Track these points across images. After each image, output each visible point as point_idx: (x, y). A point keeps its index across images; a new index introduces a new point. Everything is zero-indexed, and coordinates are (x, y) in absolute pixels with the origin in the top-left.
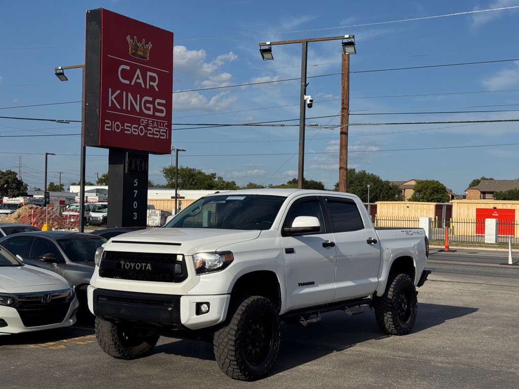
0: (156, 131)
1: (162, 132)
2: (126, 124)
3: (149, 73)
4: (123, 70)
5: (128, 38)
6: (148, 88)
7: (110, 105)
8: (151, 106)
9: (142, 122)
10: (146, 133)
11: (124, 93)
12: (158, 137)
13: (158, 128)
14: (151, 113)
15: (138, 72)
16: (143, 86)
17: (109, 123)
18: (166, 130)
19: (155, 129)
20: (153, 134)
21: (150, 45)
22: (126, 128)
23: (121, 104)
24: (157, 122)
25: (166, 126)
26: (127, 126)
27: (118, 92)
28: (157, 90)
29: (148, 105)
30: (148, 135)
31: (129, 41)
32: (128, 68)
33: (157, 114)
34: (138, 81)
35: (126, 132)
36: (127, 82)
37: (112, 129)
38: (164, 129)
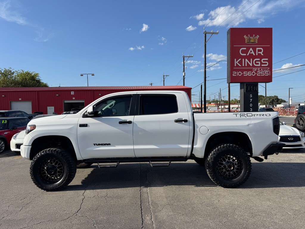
0: (262, 73)
1: (266, 73)
2: (244, 72)
3: (257, 49)
4: (242, 50)
5: (245, 36)
6: (257, 55)
7: (235, 65)
8: (259, 62)
9: (254, 70)
10: (256, 75)
11: (243, 59)
12: (264, 75)
13: (263, 71)
14: (259, 65)
15: (251, 49)
16: (254, 55)
17: (235, 73)
18: (269, 72)
19: (261, 72)
20: (260, 74)
21: (258, 36)
22: (244, 74)
23: (242, 64)
24: (263, 69)
25: (268, 70)
26: (245, 73)
27: (240, 59)
28: (262, 55)
29: (257, 62)
30: (258, 75)
31: (245, 38)
32: (245, 49)
33: (262, 65)
34: (251, 53)
35: (244, 75)
36: (245, 55)
37: (237, 75)
38: (268, 71)
